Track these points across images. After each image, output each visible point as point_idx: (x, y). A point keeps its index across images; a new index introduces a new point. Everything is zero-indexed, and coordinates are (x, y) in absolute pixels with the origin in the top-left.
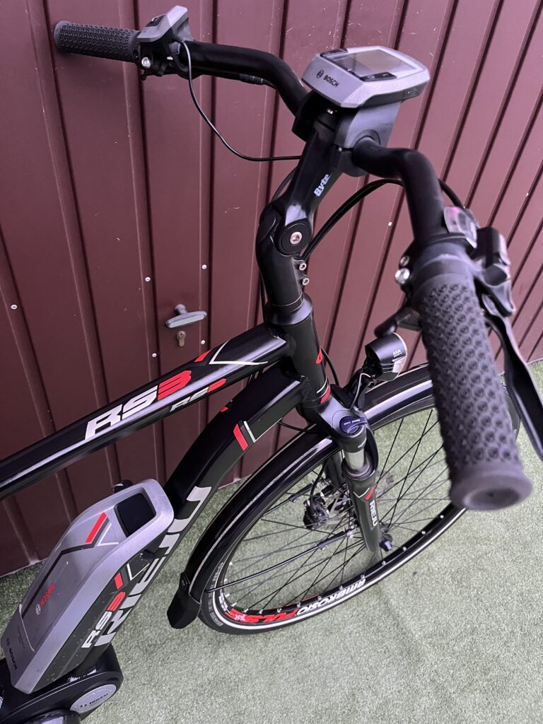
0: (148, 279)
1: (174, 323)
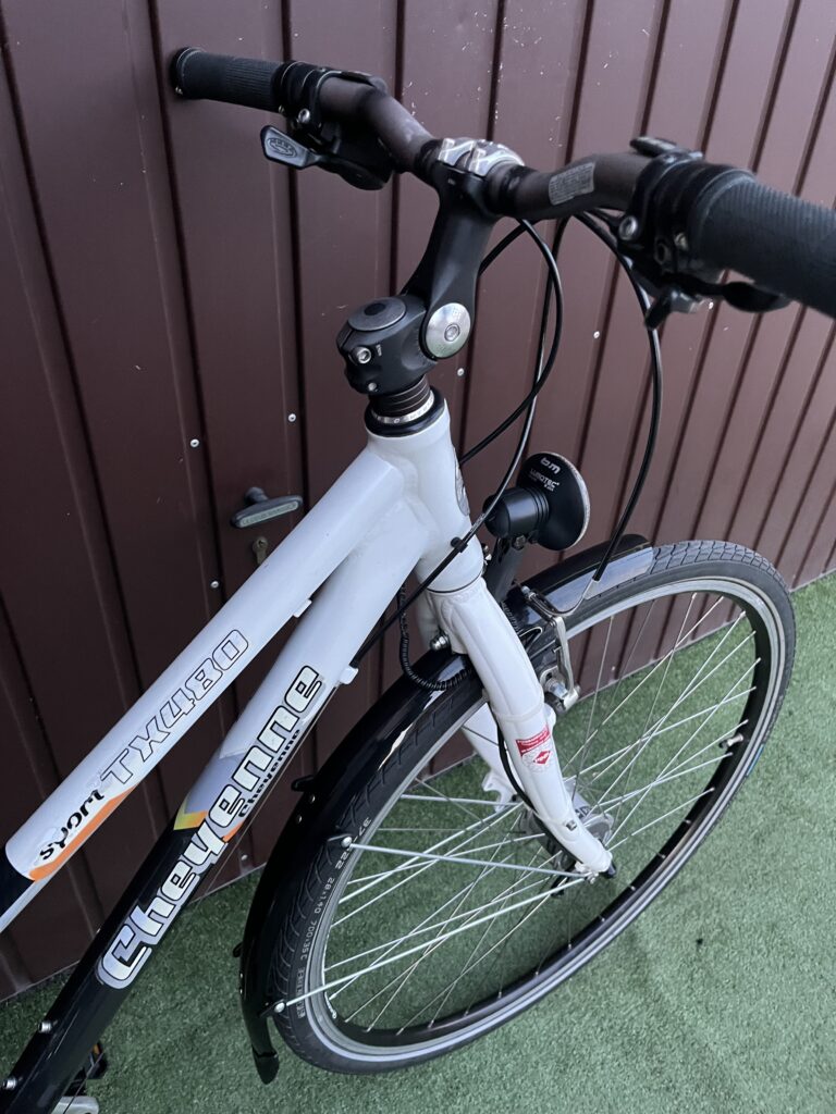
0: (195, 442)
1: (246, 521)
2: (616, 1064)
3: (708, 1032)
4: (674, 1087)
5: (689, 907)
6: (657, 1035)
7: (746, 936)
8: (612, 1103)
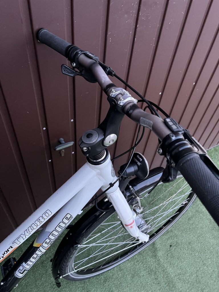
0: (44, 129)
1: (58, 149)
2: (146, 276)
3: (170, 270)
4: (160, 283)
5: (169, 236)
6: (157, 269)
7: (183, 245)
8: (144, 286)
